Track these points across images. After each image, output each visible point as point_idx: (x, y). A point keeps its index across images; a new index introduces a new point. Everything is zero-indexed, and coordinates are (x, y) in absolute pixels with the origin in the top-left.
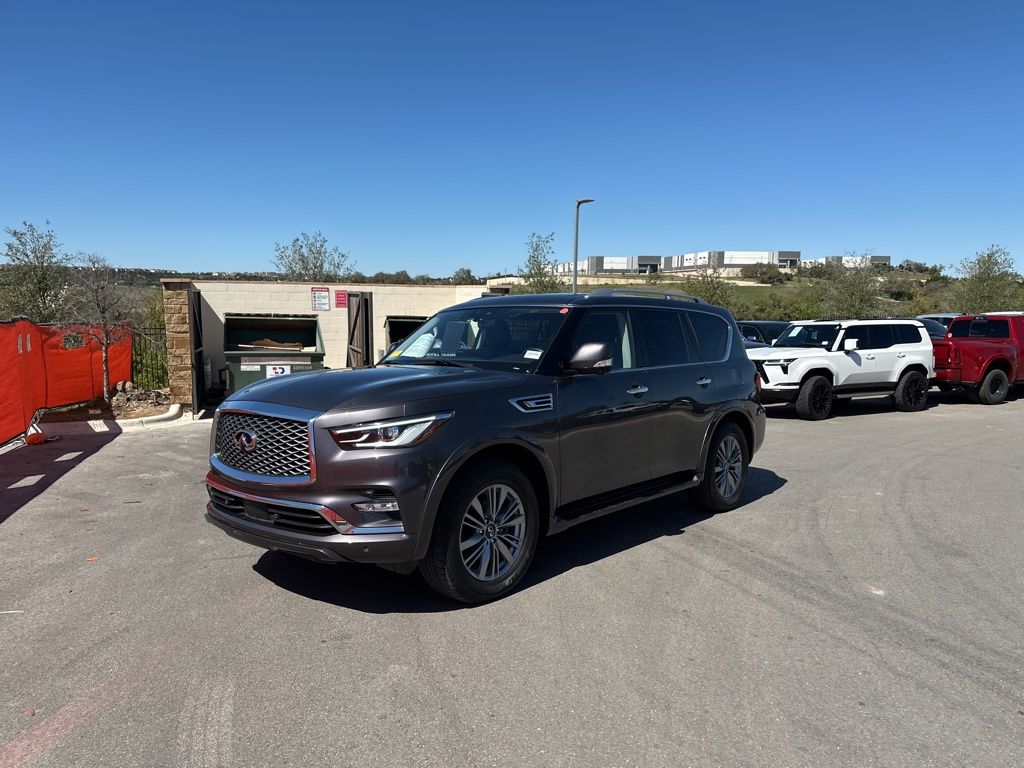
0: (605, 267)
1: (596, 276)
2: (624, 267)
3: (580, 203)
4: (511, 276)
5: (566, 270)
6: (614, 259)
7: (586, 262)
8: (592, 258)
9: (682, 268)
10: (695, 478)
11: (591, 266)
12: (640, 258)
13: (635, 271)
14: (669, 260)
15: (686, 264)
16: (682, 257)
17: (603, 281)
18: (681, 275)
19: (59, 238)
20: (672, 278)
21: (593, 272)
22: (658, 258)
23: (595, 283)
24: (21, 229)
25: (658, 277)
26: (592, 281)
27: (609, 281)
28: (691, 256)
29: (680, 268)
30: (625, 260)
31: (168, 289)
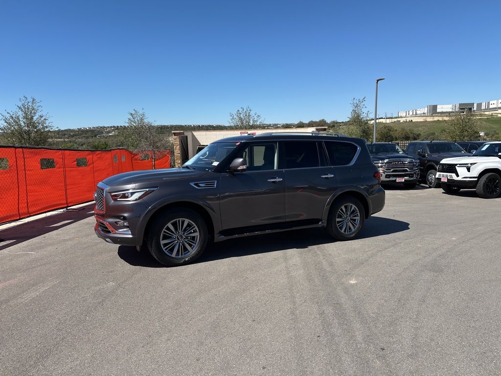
0: (438, 111)
1: (432, 116)
2: (451, 110)
3: (378, 81)
4: (382, 118)
5: (414, 113)
6: (443, 106)
7: (426, 108)
8: (430, 106)
9: (488, 109)
10: (320, 223)
11: (429, 111)
12: (460, 105)
13: (456, 112)
14: (479, 105)
15: (491, 107)
16: (489, 103)
17: (436, 119)
18: (486, 113)
19: (146, 116)
20: (481, 115)
21: (431, 114)
22: (473, 104)
23: (432, 120)
24: (133, 112)
25: (472, 115)
26: (429, 119)
27: (440, 119)
28: (495, 102)
29: (487, 109)
30: (451, 106)
31: (175, 135)
